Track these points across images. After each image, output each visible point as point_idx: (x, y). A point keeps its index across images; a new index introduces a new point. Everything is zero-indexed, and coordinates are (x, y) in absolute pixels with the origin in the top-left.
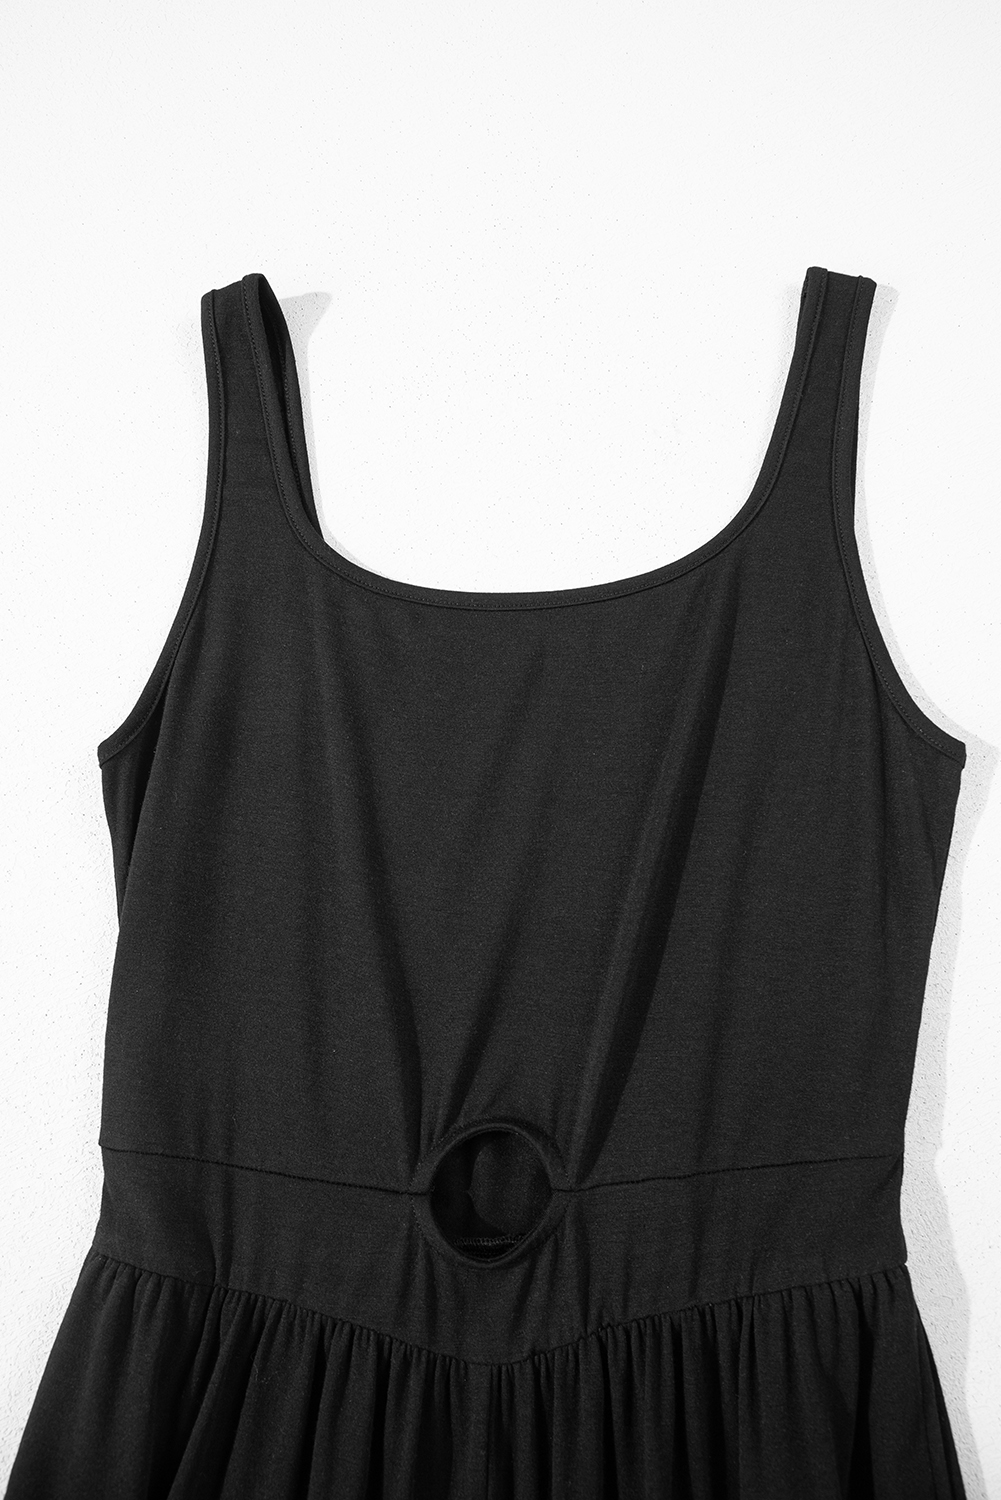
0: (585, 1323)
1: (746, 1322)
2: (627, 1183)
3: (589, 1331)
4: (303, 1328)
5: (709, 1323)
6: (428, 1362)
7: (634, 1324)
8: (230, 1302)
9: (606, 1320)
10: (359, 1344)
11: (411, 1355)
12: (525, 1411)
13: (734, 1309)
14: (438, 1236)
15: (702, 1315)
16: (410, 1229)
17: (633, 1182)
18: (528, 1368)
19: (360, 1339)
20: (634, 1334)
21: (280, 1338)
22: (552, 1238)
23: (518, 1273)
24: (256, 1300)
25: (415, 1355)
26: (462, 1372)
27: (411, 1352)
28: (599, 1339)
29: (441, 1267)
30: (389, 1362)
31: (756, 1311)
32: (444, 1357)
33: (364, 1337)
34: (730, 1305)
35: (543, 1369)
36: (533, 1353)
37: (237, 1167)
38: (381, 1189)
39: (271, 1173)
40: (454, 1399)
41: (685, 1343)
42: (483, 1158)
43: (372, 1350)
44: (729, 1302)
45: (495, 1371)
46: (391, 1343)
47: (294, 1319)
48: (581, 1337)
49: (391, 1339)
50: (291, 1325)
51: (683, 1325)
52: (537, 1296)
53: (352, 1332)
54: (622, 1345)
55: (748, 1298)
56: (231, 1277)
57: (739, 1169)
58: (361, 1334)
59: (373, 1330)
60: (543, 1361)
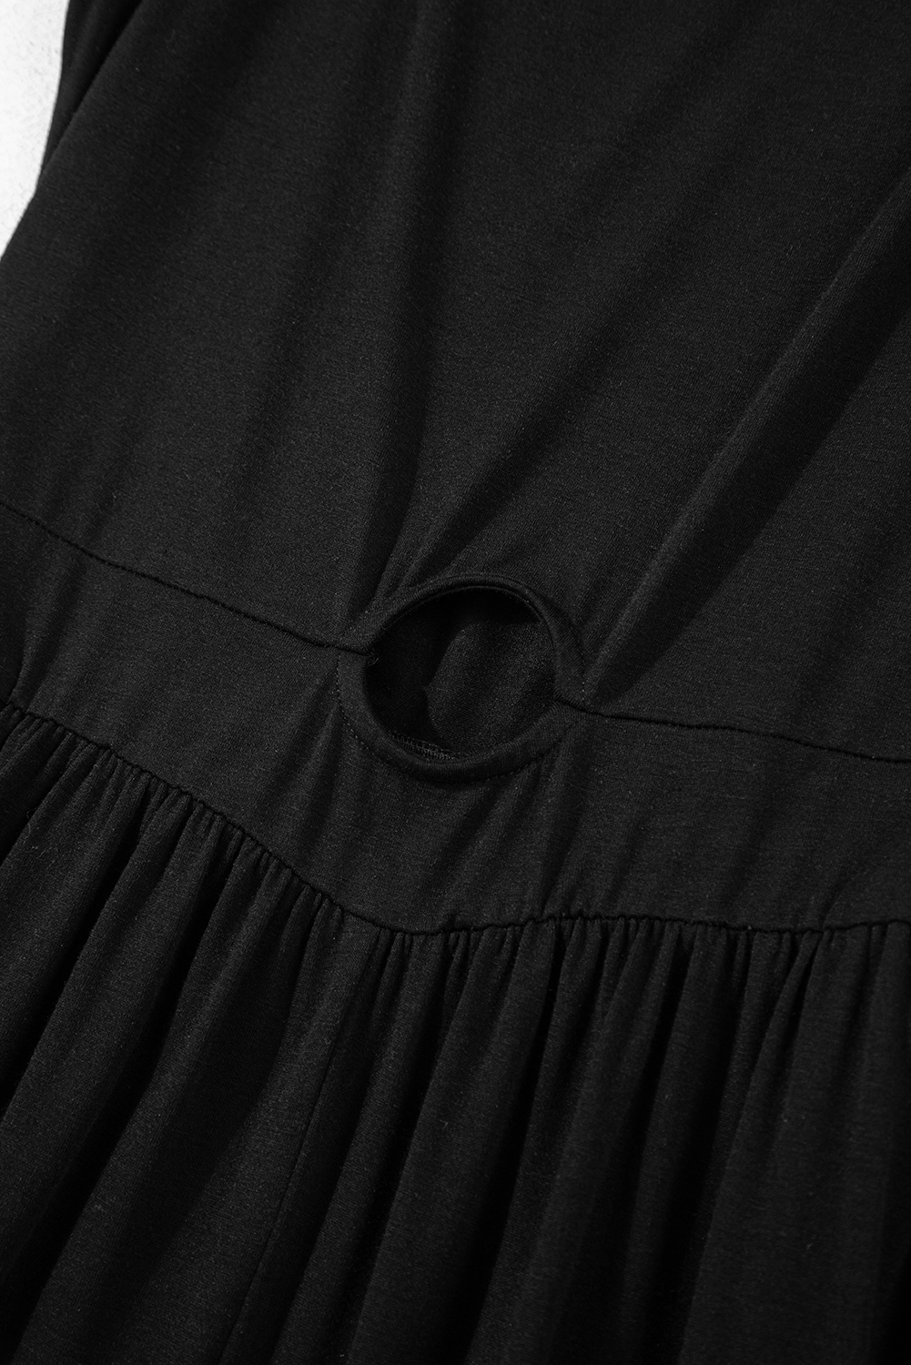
0: (545, 896)
1: (799, 962)
2: (674, 725)
3: (547, 911)
4: (118, 789)
5: (739, 958)
6: (288, 887)
7: (621, 922)
8: (21, 731)
9: (578, 905)
10: (194, 830)
11: (266, 868)
12: (411, 1003)
13: (786, 948)
14: (362, 707)
15: (732, 945)
16: (325, 688)
17: (682, 725)
18: (436, 945)
19: (197, 822)
20: (616, 935)
21: (79, 797)
22: (534, 766)
23: (466, 799)
24: (62, 736)
25: (271, 869)
26: (334, 923)
27: (268, 864)
28: (559, 933)
29: (353, 751)
30: (231, 866)
31: (820, 951)
32: (314, 890)
33: (205, 822)
34: (781, 939)
35: (457, 955)
36: (450, 927)
37: (98, 559)
38: (297, 636)
39: (144, 575)
40: (308, 957)
41: (692, 971)
42: (463, 643)
43: (210, 842)
44: (781, 932)
45: (383, 940)
46: (242, 840)
47: (110, 776)
48: (531, 918)
49: (245, 835)
50: (102, 785)
51: (697, 943)
52: (483, 843)
53: (189, 811)
54: (591, 948)
55: (813, 931)
56: (38, 695)
57: (856, 755)
58: (201, 815)
59: (221, 814)
60: (461, 942)
